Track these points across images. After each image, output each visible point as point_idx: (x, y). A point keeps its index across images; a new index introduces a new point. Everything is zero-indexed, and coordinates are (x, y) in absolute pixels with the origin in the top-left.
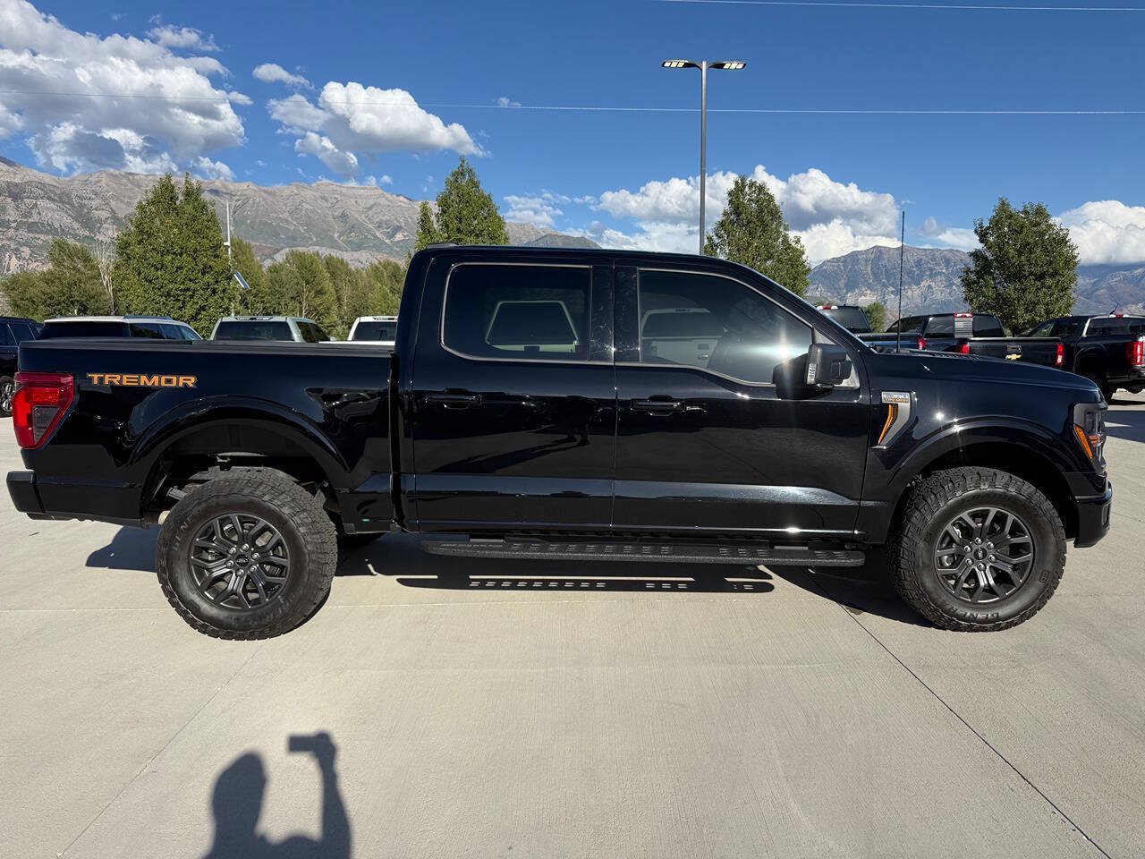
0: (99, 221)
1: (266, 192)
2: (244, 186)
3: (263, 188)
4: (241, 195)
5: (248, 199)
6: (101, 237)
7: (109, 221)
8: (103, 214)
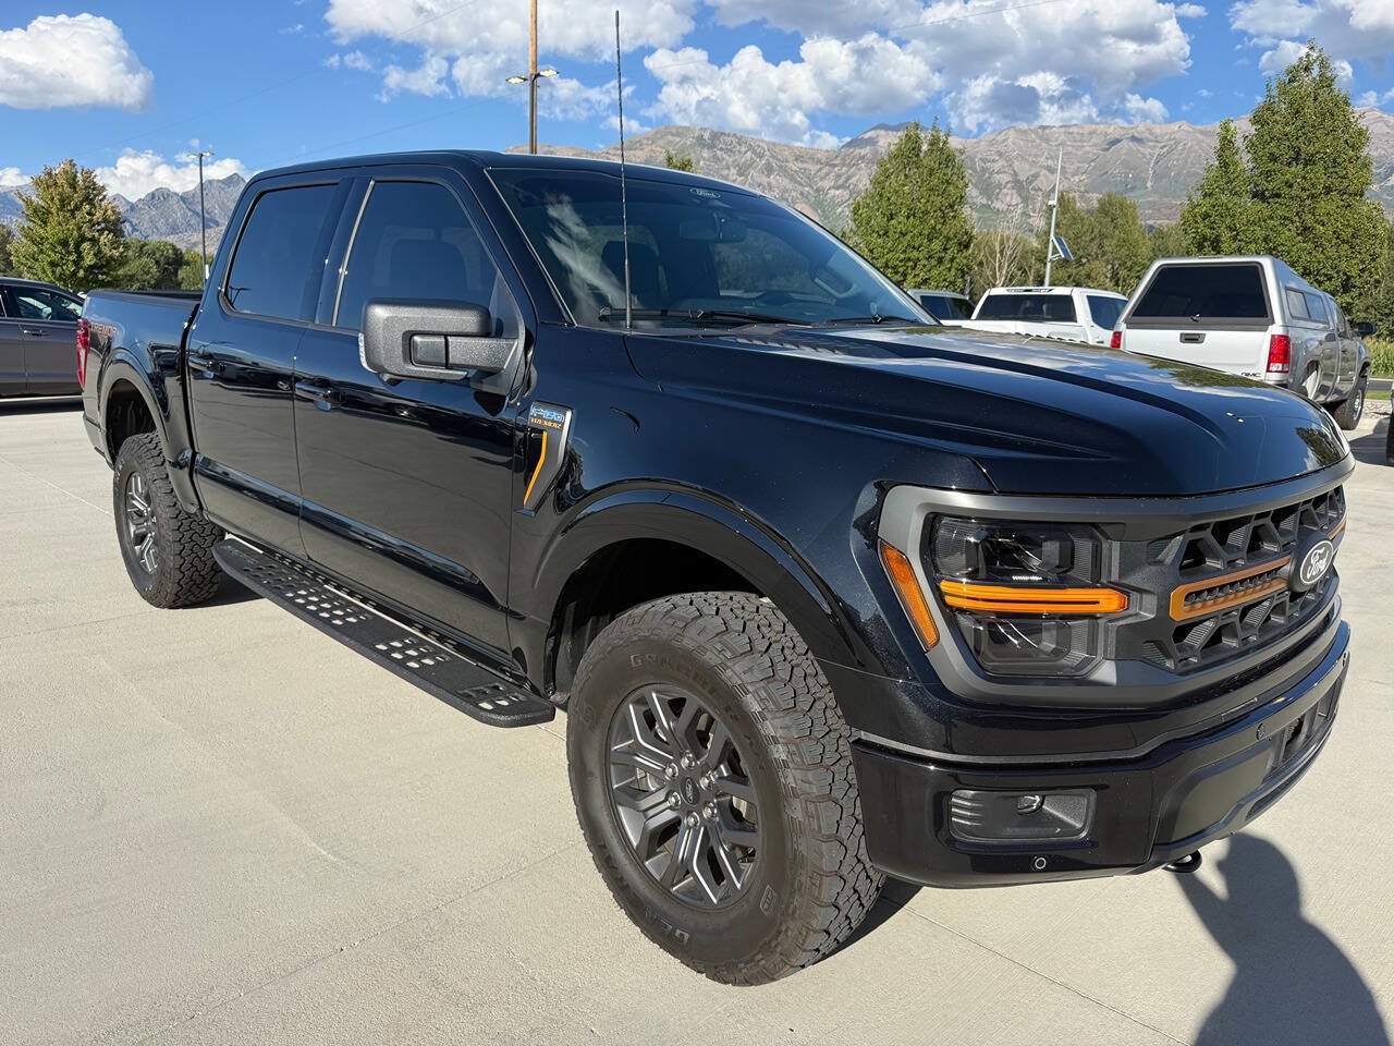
0: (999, 186)
1: (1202, 132)
2: (1174, 127)
3: (1199, 127)
4: (1170, 140)
5: (1177, 144)
6: (998, 205)
7: (1009, 185)
8: (1004, 178)
